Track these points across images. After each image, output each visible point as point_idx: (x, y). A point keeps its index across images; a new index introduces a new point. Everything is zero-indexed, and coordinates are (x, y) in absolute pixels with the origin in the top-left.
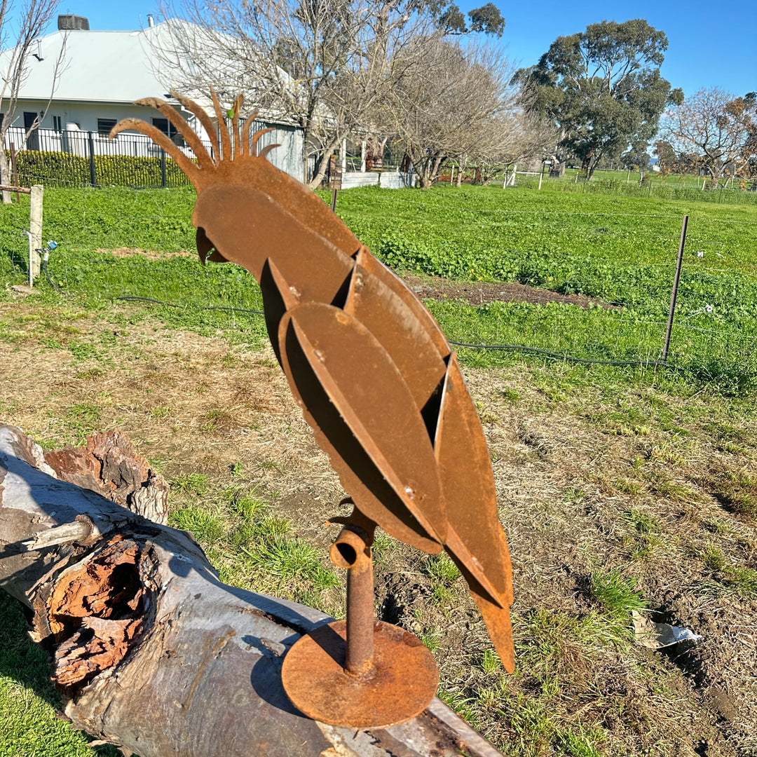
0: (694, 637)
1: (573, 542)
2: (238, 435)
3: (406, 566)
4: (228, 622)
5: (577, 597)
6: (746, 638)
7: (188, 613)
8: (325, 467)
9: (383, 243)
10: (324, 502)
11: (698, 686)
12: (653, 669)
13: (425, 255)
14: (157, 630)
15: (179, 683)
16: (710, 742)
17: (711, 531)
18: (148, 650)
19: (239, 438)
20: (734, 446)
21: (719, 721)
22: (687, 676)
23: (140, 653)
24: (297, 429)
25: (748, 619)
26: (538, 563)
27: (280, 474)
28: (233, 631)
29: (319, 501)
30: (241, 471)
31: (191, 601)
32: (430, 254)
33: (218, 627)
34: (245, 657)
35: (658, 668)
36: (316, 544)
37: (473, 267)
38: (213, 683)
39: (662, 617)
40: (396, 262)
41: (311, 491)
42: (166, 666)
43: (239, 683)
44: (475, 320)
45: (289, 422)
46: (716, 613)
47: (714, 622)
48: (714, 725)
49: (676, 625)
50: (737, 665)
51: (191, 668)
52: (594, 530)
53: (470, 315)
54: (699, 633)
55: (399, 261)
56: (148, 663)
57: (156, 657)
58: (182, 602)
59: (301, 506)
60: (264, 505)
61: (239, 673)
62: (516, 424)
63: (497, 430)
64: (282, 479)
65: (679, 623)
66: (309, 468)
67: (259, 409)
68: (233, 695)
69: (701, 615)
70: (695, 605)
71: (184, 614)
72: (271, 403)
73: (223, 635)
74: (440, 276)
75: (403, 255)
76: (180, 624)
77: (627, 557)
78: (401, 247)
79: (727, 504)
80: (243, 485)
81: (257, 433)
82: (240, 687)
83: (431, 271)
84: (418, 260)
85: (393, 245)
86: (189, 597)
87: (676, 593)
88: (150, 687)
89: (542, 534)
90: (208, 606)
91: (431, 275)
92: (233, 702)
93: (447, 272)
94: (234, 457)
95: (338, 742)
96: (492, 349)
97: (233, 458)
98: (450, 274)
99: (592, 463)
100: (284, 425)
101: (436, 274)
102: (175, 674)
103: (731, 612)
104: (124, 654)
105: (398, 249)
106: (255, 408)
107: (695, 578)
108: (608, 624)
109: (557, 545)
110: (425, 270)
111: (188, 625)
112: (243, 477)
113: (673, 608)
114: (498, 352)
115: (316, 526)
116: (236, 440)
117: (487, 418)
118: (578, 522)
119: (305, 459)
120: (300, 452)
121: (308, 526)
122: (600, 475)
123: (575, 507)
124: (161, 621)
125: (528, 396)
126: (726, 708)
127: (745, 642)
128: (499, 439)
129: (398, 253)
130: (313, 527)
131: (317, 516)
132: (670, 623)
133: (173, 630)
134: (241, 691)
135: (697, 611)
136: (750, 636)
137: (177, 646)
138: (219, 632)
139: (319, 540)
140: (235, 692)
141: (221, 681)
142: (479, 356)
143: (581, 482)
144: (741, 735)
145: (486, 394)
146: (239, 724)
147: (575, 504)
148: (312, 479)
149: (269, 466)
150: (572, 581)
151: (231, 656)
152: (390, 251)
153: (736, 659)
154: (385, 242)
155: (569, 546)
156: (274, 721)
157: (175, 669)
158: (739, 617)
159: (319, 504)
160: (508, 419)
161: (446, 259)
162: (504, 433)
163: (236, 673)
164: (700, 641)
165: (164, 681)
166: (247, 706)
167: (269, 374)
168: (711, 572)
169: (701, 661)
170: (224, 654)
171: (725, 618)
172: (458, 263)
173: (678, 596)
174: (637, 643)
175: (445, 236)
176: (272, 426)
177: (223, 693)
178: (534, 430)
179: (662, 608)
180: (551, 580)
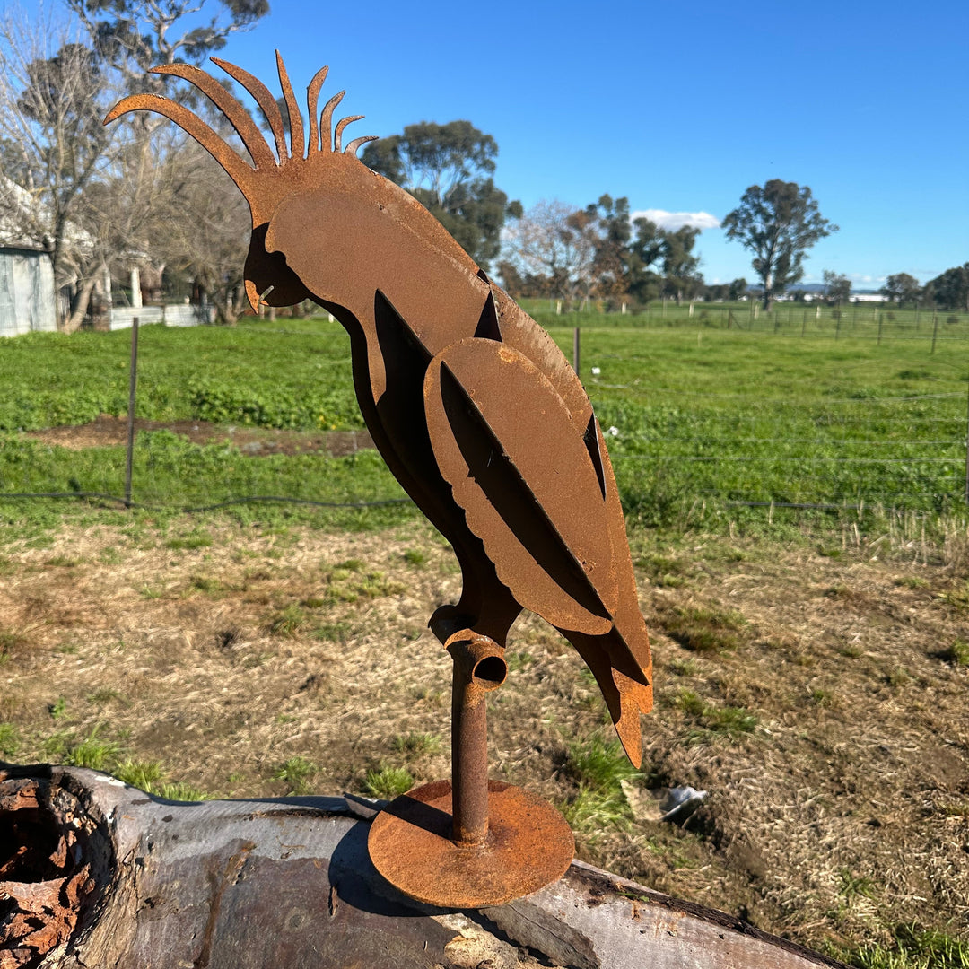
0: (699, 795)
1: (535, 716)
2: (45, 663)
3: (339, 788)
4: (237, 835)
5: (557, 779)
6: (751, 783)
7: (163, 842)
8: (189, 686)
9: (192, 392)
10: (201, 731)
11: (718, 848)
12: (665, 842)
13: (256, 403)
14: (124, 875)
15: (180, 936)
16: (750, 906)
17: (679, 674)
18: (118, 904)
19: (49, 667)
20: (673, 579)
21: (751, 881)
22: (704, 840)
23: (107, 910)
24: (133, 642)
25: (745, 762)
26: (501, 749)
27: (124, 705)
28: (250, 843)
29: (192, 731)
30: (65, 710)
31: (161, 827)
32: (261, 401)
33: (221, 846)
34: (283, 867)
35: (669, 840)
36: (205, 786)
37: (321, 414)
38: (243, 915)
39: (657, 781)
40: (214, 415)
41: (179, 721)
42: (152, 920)
43: (287, 902)
44: (345, 473)
45: (118, 635)
46: (712, 764)
47: (715, 773)
48: (747, 886)
49: (675, 786)
50: (752, 814)
51: (196, 910)
52: (553, 697)
53: (337, 469)
54: (702, 789)
55: (220, 413)
56: (119, 923)
57: (130, 912)
58: (146, 832)
59: (167, 742)
60: (115, 750)
61: (282, 890)
62: (429, 591)
63: (408, 602)
64: (129, 711)
65: (677, 783)
66: (165, 691)
67: (69, 624)
68: (283, 920)
69: (697, 769)
70: (687, 759)
71: (156, 846)
72: (84, 613)
73: (235, 852)
74: (280, 427)
75: (224, 405)
76: (155, 859)
77: (601, 721)
78: (220, 396)
79: (687, 643)
80: (72, 729)
81: (74, 656)
82: (292, 905)
83: (266, 422)
84: (246, 411)
85: (207, 394)
86: (154, 822)
87: (664, 750)
88: (131, 956)
89: (496, 714)
90: (192, 826)
91: (267, 428)
92: (286, 928)
93: (288, 422)
94: (49, 694)
95: (464, 927)
96: (375, 506)
97: (47, 695)
98: (293, 424)
99: (530, 622)
100: (111, 641)
101: (274, 426)
102: (170, 926)
103: (728, 759)
104: (73, 923)
105: (216, 398)
106: (62, 623)
107: (679, 729)
108: (602, 801)
109: (518, 724)
110: (260, 422)
111: (170, 858)
112: (70, 719)
113: (666, 768)
114: (384, 510)
115: (198, 763)
116: (45, 670)
117: (392, 589)
118: (532, 692)
119: (156, 680)
120: (146, 673)
121: (186, 765)
122: (542, 633)
123: (526, 674)
124: (126, 861)
125: (435, 556)
126: (755, 864)
127: (751, 787)
128: (414, 611)
129: (217, 403)
130: (193, 766)
131: (196, 751)
132: (667, 786)
133: (146, 869)
134: (295, 911)
135: (692, 764)
136: (754, 780)
137: (161, 889)
138: (226, 851)
139: (207, 781)
140: (285, 915)
141: (256, 908)
142: (361, 518)
143: (524, 645)
144: (778, 889)
145: (382, 560)
146: (306, 953)
147: (523, 672)
148: (175, 704)
149: (104, 697)
150: (548, 761)
151: (261, 872)
152: (203, 402)
153: (748, 807)
154: (195, 390)
155: (531, 720)
156: (362, 931)
157: (166, 921)
158: (737, 762)
159: (193, 736)
160: (418, 587)
161: (284, 406)
162: (418, 604)
163: (277, 890)
164: (706, 798)
165: (153, 941)
166: (312, 925)
167: (70, 576)
168: (694, 720)
169: (713, 819)
170: (248, 873)
171: (723, 766)
172: (301, 410)
173: (668, 753)
174: (637, 818)
175: (274, 379)
176: (94, 644)
177: (264, 923)
178: (452, 594)
179: (655, 771)
180: (523, 765)
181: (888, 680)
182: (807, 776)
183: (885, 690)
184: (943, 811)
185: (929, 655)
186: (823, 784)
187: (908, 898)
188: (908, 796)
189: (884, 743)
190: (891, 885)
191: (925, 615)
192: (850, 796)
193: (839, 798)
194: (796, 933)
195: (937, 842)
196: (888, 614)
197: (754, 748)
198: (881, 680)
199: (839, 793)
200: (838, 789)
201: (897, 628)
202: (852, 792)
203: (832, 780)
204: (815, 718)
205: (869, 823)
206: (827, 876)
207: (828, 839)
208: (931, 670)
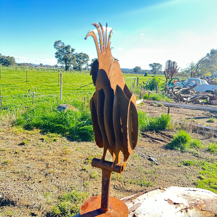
11: (14, 205)
16: (32, 212)
21: (27, 207)
22: (9, 205)
48: (28, 209)
126: (26, 203)
164: (2, 196)
169: (8, 199)
181: (16, 153)
182: (19, 180)
183: (18, 155)
184: (49, 173)
185: (19, 145)
186: (23, 180)
187: (55, 192)
188: (40, 174)
189: (27, 166)
190: (51, 191)
191: (10, 137)
192: (31, 179)
193: (29, 181)
194: (44, 211)
195: (52, 179)
196: (2, 139)
197: (2, 180)
198: (15, 154)
199: (28, 180)
200: (27, 179)
201: (7, 142)
202: (31, 178)
203: (24, 178)
204: (8, 167)
205: (39, 182)
206: (41, 197)
207: (35, 190)
208: (21, 148)
